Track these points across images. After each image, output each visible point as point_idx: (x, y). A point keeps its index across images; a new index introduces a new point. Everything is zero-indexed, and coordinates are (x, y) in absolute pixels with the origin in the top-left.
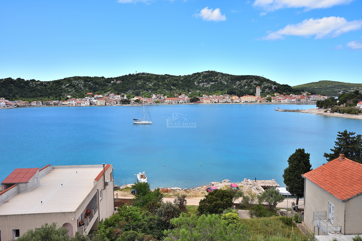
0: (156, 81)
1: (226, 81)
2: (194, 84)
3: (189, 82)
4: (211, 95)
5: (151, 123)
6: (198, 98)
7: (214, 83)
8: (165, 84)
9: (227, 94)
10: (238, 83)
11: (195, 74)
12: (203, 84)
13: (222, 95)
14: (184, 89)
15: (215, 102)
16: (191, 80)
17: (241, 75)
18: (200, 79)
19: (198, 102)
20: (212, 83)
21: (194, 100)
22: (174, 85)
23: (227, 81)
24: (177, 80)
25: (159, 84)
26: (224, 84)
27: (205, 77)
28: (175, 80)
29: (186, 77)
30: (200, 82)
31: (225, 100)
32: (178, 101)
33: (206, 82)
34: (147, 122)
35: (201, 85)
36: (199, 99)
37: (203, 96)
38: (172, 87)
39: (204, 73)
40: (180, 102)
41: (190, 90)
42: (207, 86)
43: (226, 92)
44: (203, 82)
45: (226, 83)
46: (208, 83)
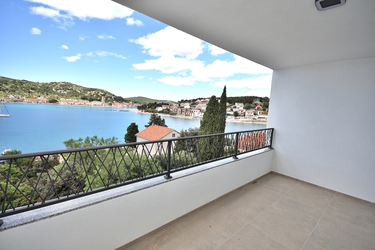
0: (14, 84)
1: (79, 90)
2: (52, 90)
3: (47, 88)
4: (67, 99)
5: (8, 115)
6: (56, 100)
7: (70, 91)
8: (24, 87)
9: (81, 99)
10: (89, 92)
11: (53, 83)
12: (60, 90)
13: (77, 100)
14: (43, 93)
15: (72, 104)
16: (49, 87)
17: (91, 88)
18: (58, 87)
19: (57, 103)
20: (68, 91)
21: (54, 101)
22: (32, 89)
23: (81, 91)
24: (35, 85)
25: (16, 87)
26: (78, 93)
27: (61, 86)
28: (33, 85)
29: (44, 85)
30: (58, 90)
31: (80, 103)
32: (37, 101)
33: (63, 89)
34: (4, 115)
35: (59, 91)
36: (58, 100)
37: (61, 99)
38: (31, 90)
39: (60, 83)
40: (40, 102)
41: (49, 94)
42: (64, 93)
43: (80, 98)
44: (61, 89)
45: (79, 92)
46: (65, 91)
